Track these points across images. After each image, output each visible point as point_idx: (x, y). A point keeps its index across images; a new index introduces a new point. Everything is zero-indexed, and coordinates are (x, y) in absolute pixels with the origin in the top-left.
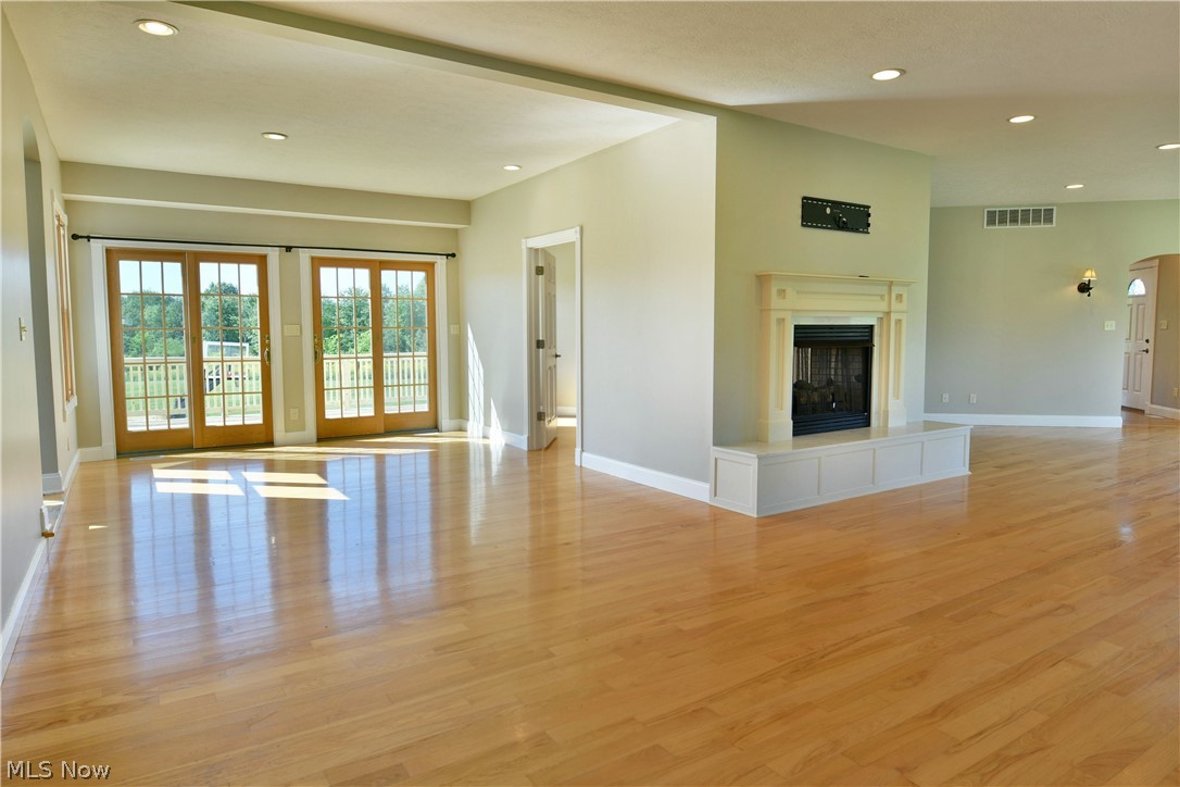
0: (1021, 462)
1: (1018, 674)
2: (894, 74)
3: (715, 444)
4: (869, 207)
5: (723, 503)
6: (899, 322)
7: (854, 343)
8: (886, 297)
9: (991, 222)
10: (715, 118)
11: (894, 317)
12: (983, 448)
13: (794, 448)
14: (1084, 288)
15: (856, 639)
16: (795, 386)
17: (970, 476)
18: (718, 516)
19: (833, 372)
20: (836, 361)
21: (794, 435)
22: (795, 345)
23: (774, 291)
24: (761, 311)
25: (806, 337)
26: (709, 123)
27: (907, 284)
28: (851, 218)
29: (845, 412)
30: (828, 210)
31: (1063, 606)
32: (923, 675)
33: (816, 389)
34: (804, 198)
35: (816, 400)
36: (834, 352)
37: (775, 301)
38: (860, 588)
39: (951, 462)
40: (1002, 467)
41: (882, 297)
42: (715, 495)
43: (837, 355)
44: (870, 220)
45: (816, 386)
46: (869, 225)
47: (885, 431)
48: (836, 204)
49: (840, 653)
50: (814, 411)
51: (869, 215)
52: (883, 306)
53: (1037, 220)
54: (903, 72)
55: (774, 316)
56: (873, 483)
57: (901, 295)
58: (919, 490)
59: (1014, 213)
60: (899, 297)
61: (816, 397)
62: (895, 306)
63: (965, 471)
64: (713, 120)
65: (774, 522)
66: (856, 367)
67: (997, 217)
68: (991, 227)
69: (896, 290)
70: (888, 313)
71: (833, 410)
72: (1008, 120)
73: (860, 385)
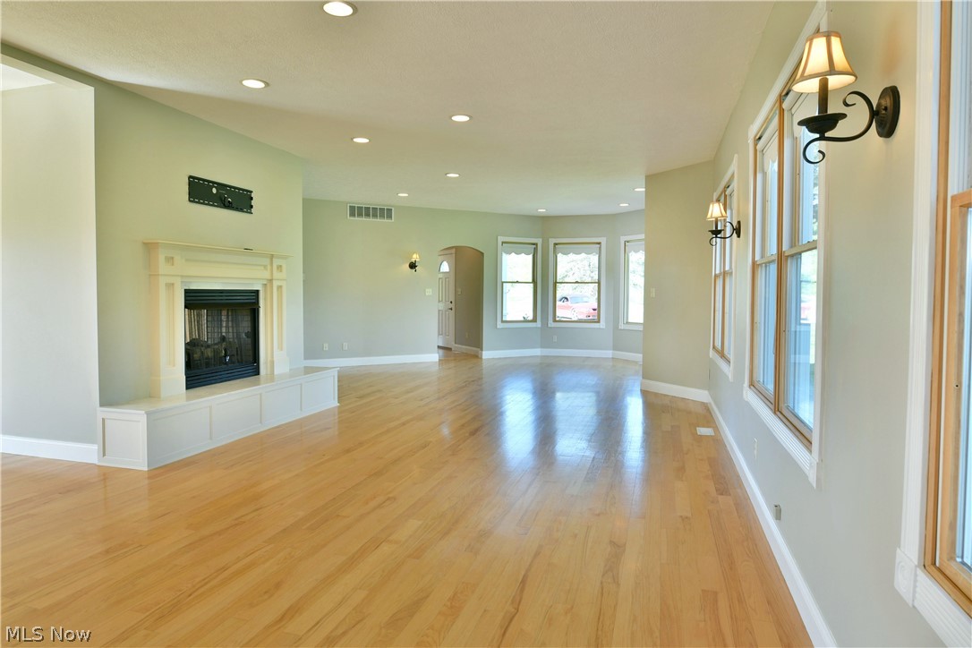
0: (373, 392)
1: (352, 562)
2: (260, 85)
3: (101, 405)
4: (251, 192)
5: (110, 462)
6: (280, 287)
7: (242, 305)
8: (269, 267)
9: (352, 214)
10: (93, 88)
11: (276, 284)
12: (348, 385)
13: (188, 399)
14: (413, 266)
15: (225, 569)
16: (186, 344)
17: (339, 407)
18: (106, 475)
19: (224, 330)
20: (227, 321)
21: (187, 388)
22: (186, 307)
23: (162, 258)
24: (150, 275)
25: (195, 300)
26: (88, 92)
27: (285, 258)
28: (237, 200)
29: (237, 364)
30: (214, 191)
31: (389, 499)
32: (278, 586)
33: (208, 346)
34: (190, 177)
35: (210, 355)
36: (224, 313)
37: (163, 267)
38: (236, 519)
39: (323, 397)
40: (361, 397)
41: (265, 267)
42: (104, 455)
43: (228, 315)
44: (253, 203)
45: (209, 342)
46: (252, 207)
47: (272, 378)
48: (221, 186)
49: (206, 587)
50: (208, 365)
51: (252, 199)
52: (267, 275)
53: (382, 216)
54: (267, 84)
55: (162, 281)
56: (261, 423)
57: (281, 266)
58: (300, 423)
59: (367, 209)
60: (280, 267)
61: (209, 353)
62: (276, 275)
63: (333, 403)
64: (91, 89)
65: (162, 473)
66: (245, 325)
67: (357, 211)
68: (352, 218)
69: (276, 262)
70: (271, 281)
71: (226, 363)
72: (352, 139)
73: (249, 341)
